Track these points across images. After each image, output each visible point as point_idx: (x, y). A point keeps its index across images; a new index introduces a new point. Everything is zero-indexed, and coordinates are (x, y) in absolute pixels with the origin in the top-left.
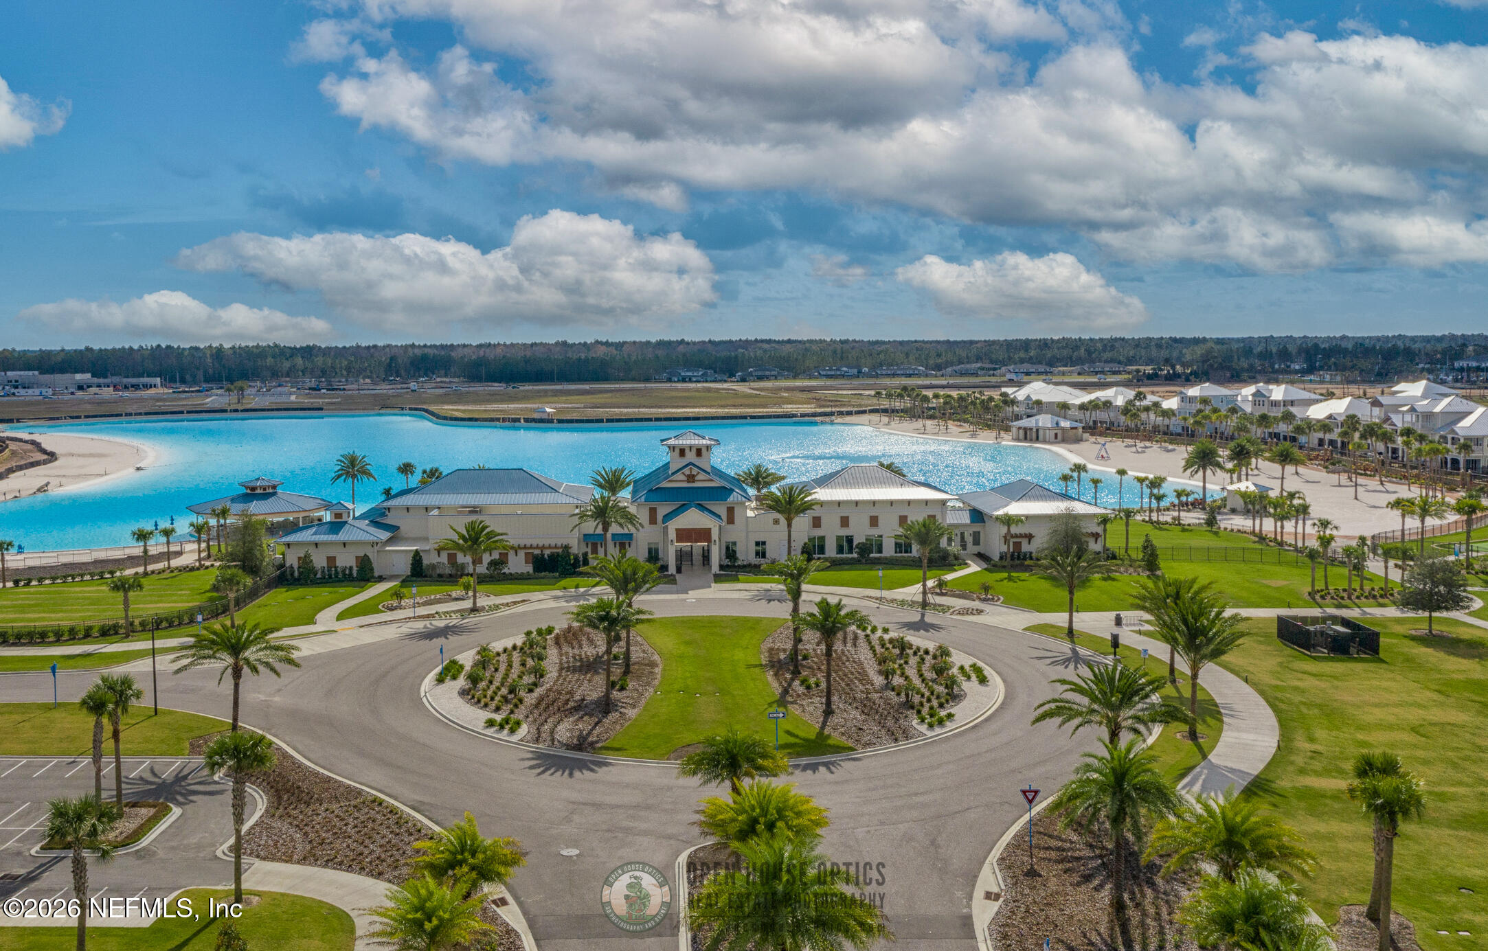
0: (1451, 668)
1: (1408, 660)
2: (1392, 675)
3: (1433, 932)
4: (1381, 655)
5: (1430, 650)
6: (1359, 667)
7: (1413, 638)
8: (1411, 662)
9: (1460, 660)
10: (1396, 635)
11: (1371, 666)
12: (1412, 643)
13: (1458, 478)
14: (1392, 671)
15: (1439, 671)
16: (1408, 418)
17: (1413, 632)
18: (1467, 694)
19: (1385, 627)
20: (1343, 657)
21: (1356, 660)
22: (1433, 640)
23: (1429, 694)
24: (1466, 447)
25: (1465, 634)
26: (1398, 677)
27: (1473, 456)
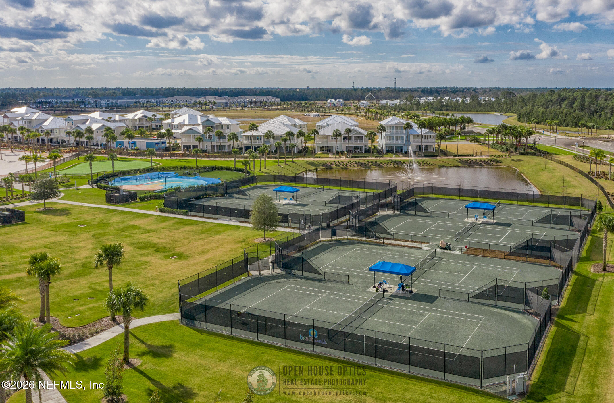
0: (56, 220)
1: (37, 221)
2: (32, 228)
3: (66, 318)
4: (26, 221)
5: (46, 216)
6: (17, 228)
7: (38, 212)
8: (39, 222)
9: (59, 217)
10: (30, 212)
11: (23, 226)
12: (38, 214)
13: (45, 147)
14: (32, 227)
15: (51, 223)
16: (21, 122)
17: (38, 210)
18: (64, 229)
19: (26, 210)
20: (10, 225)
21: (15, 225)
22: (46, 211)
23: (48, 232)
24: (47, 133)
25: (59, 207)
26: (35, 228)
27: (51, 137)
